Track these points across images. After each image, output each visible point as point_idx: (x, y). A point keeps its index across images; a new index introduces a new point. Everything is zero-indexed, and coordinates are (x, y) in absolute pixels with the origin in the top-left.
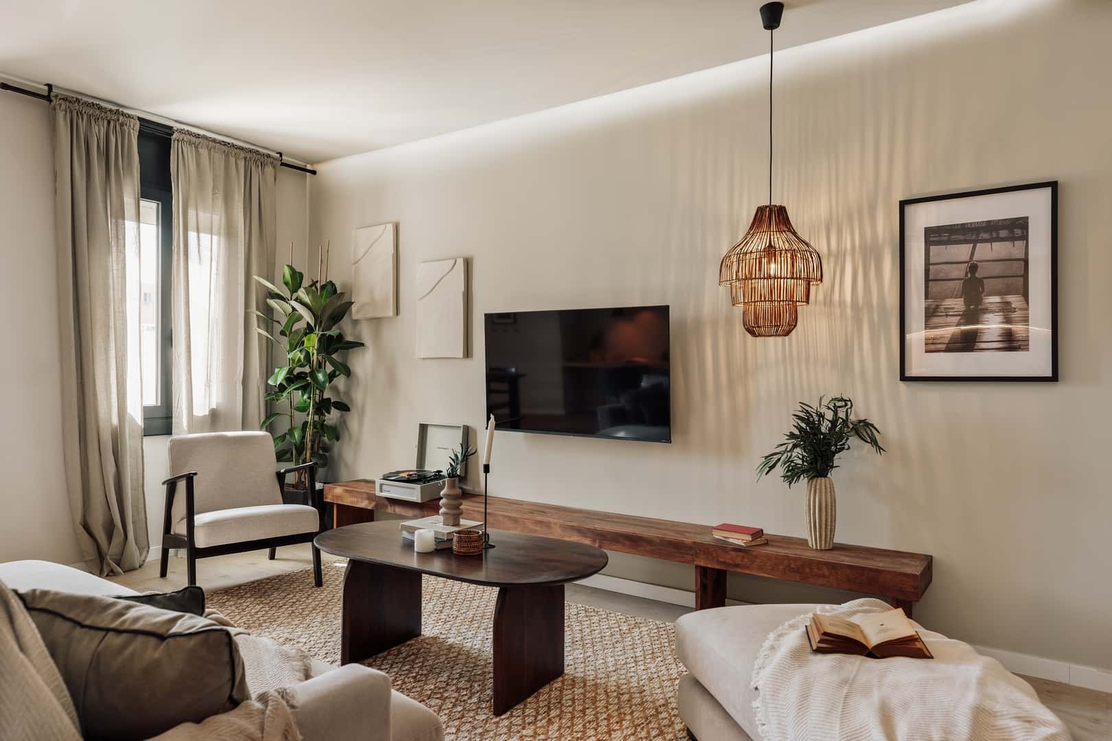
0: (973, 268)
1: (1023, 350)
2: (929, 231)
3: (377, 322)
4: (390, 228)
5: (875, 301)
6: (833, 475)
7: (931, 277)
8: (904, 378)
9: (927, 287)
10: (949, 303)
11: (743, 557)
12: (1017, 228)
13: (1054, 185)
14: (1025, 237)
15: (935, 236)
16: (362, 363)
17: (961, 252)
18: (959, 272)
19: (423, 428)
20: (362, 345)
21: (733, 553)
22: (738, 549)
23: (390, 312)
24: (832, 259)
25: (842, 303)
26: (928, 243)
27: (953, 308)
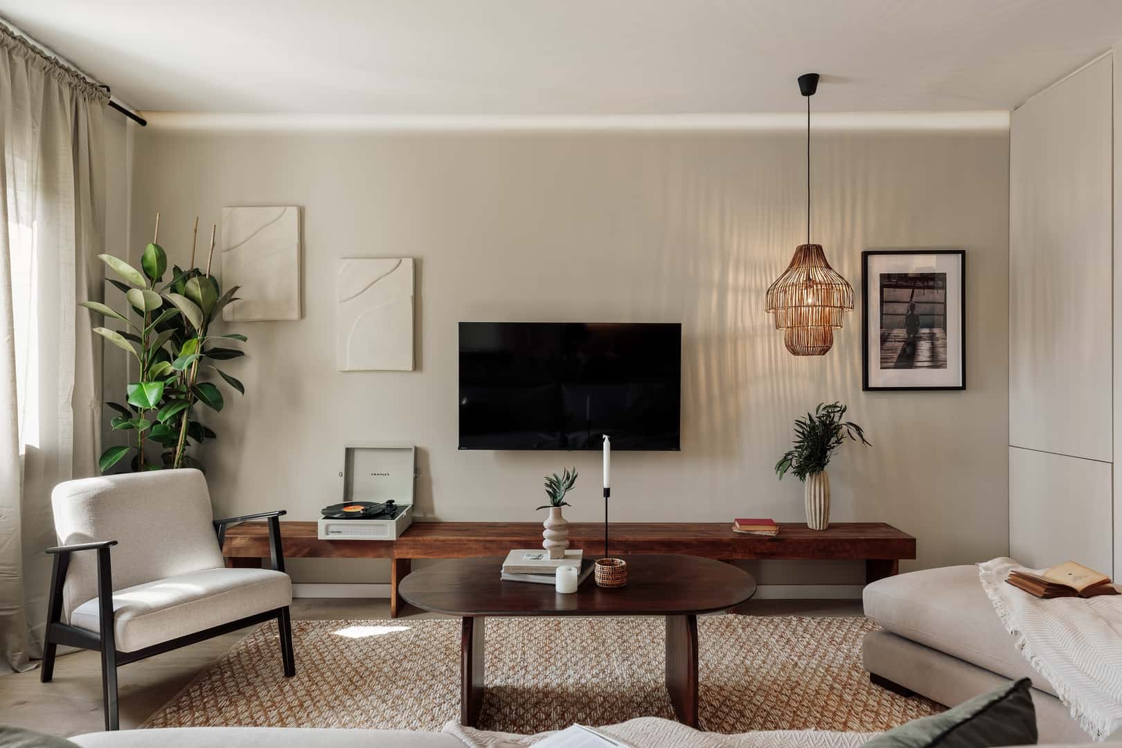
0: (912, 307)
1: (943, 367)
2: (883, 276)
4: (293, 214)
7: (884, 312)
8: (866, 388)
9: (882, 319)
10: (896, 332)
13: (963, 253)
14: (944, 287)
15: (888, 281)
17: (905, 294)
19: (349, 452)
20: (240, 354)
23: (295, 315)
26: (882, 287)
27: (899, 336)
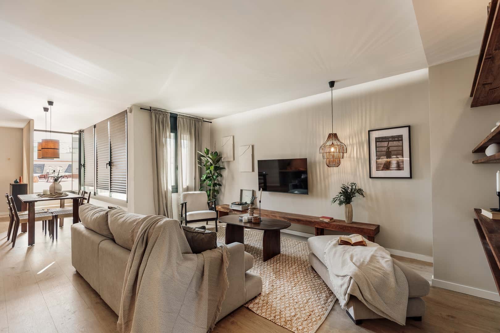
0: (388, 148)
1: (402, 170)
2: (376, 138)
3: (229, 162)
4: (232, 137)
5: (362, 157)
6: (352, 203)
7: (377, 151)
8: (370, 177)
9: (376, 153)
10: (382, 157)
11: (327, 225)
12: (399, 138)
13: (409, 127)
14: (402, 140)
15: (378, 140)
16: (225, 173)
17: (385, 144)
18: (385, 149)
19: (242, 191)
20: (225, 168)
21: (325, 224)
22: (326, 223)
23: (232, 159)
24: (351, 146)
25: (354, 157)
26: (376, 142)
